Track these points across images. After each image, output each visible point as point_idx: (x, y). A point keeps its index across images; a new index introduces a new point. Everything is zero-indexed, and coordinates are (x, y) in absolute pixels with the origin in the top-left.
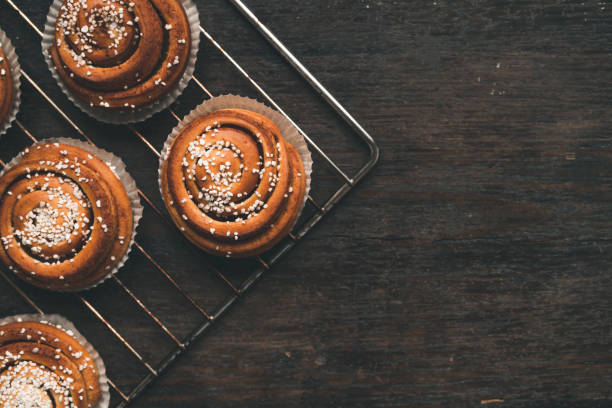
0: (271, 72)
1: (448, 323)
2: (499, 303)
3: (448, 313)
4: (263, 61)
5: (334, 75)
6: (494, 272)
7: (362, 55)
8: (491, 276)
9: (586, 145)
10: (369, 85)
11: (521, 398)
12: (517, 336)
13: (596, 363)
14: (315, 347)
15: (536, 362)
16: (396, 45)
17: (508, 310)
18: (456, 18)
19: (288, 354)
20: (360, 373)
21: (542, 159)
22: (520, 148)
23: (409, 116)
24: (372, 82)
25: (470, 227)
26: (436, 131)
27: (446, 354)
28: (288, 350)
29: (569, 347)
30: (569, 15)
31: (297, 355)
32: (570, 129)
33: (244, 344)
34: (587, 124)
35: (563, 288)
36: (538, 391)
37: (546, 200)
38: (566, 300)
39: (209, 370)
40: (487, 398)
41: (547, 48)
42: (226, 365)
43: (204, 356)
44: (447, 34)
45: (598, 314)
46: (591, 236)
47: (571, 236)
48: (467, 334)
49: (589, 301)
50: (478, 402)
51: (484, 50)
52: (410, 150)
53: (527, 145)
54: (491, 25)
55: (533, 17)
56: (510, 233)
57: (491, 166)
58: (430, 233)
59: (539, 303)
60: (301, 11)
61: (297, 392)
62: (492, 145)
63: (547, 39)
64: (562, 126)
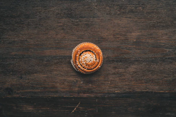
0: (72, 21)
1: (109, 75)
2: (119, 71)
3: (109, 73)
4: (71, 19)
5: (86, 22)
6: (119, 64)
7: (92, 18)
8: (118, 65)
9: (138, 38)
10: (93, 24)
11: (124, 91)
12: (123, 78)
13: (140, 83)
14: (81, 79)
15: (127, 83)
16: (99, 16)
17: (121, 72)
18: (111, 11)
19: (75, 81)
20: (90, 85)
21: (129, 41)
22: (124, 38)
23: (101, 31)
24: (94, 24)
25: (114, 55)
26: (107, 34)
27: (108, 81)
28: (75, 80)
29: (134, 80)
30: (135, 11)
31: (77, 81)
32: (135, 35)
33: (66, 79)
34: (138, 34)
35: (133, 68)
36: (127, 89)
37: (130, 49)
38: (133, 70)
39: (58, 84)
40: (117, 91)
41: (130, 18)
42: (62, 83)
43: (57, 81)
44: (109, 14)
45: (140, 73)
46: (139, 57)
47: (135, 57)
48: (113, 77)
49: (138, 71)
50: (115, 91)
51: (117, 18)
52: (102, 38)
53: (126, 38)
54: (119, 13)
55: (127, 11)
56: (122, 56)
57: (118, 42)
58: (106, 56)
59: (128, 71)
60: (79, 9)
61: (77, 89)
62: (119, 37)
63: (130, 16)
64: (133, 34)
